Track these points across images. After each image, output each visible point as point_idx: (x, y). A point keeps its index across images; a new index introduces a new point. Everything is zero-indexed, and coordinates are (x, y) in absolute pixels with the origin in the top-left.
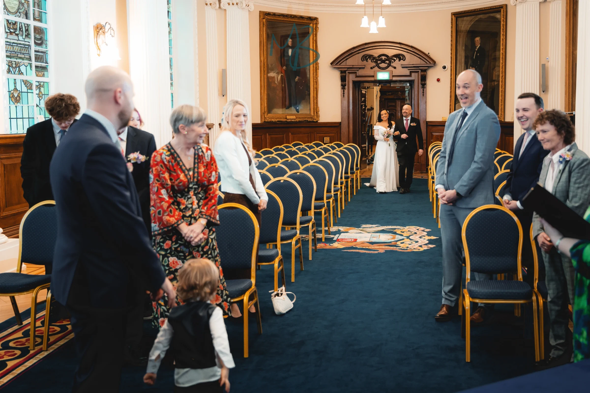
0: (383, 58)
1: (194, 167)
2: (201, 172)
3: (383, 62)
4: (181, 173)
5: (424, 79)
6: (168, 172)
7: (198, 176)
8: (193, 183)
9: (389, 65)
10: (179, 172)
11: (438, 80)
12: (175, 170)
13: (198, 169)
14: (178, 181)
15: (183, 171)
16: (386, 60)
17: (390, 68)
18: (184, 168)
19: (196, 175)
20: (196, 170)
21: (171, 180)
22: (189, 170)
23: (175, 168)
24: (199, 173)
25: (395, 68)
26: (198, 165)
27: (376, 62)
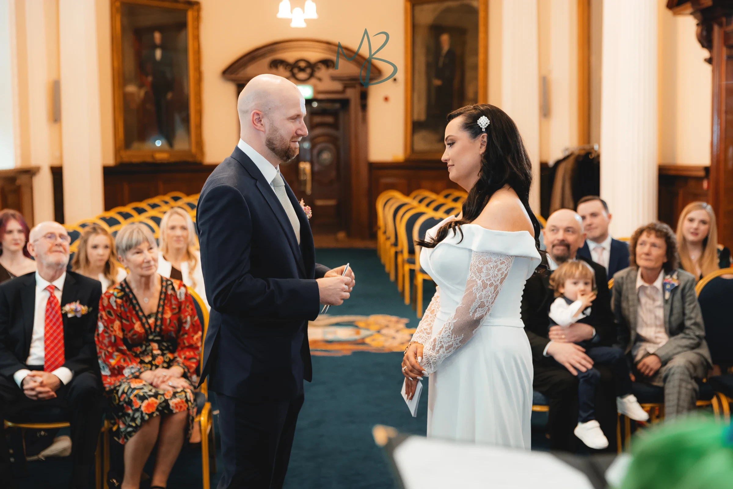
0: (302, 64)
1: (158, 312)
2: (166, 319)
3: (302, 70)
4: (137, 321)
5: (364, 96)
6: (119, 320)
7: (162, 323)
8: (154, 334)
9: (311, 75)
10: (134, 321)
11: (386, 99)
12: (128, 317)
13: (163, 313)
14: (132, 332)
15: (140, 319)
16: (306, 67)
17: (313, 81)
18: (140, 314)
19: (159, 323)
20: (159, 316)
21: (123, 330)
22: (150, 316)
23: (129, 315)
24: (163, 320)
25: (320, 79)
26: (163, 308)
27: (291, 71)
